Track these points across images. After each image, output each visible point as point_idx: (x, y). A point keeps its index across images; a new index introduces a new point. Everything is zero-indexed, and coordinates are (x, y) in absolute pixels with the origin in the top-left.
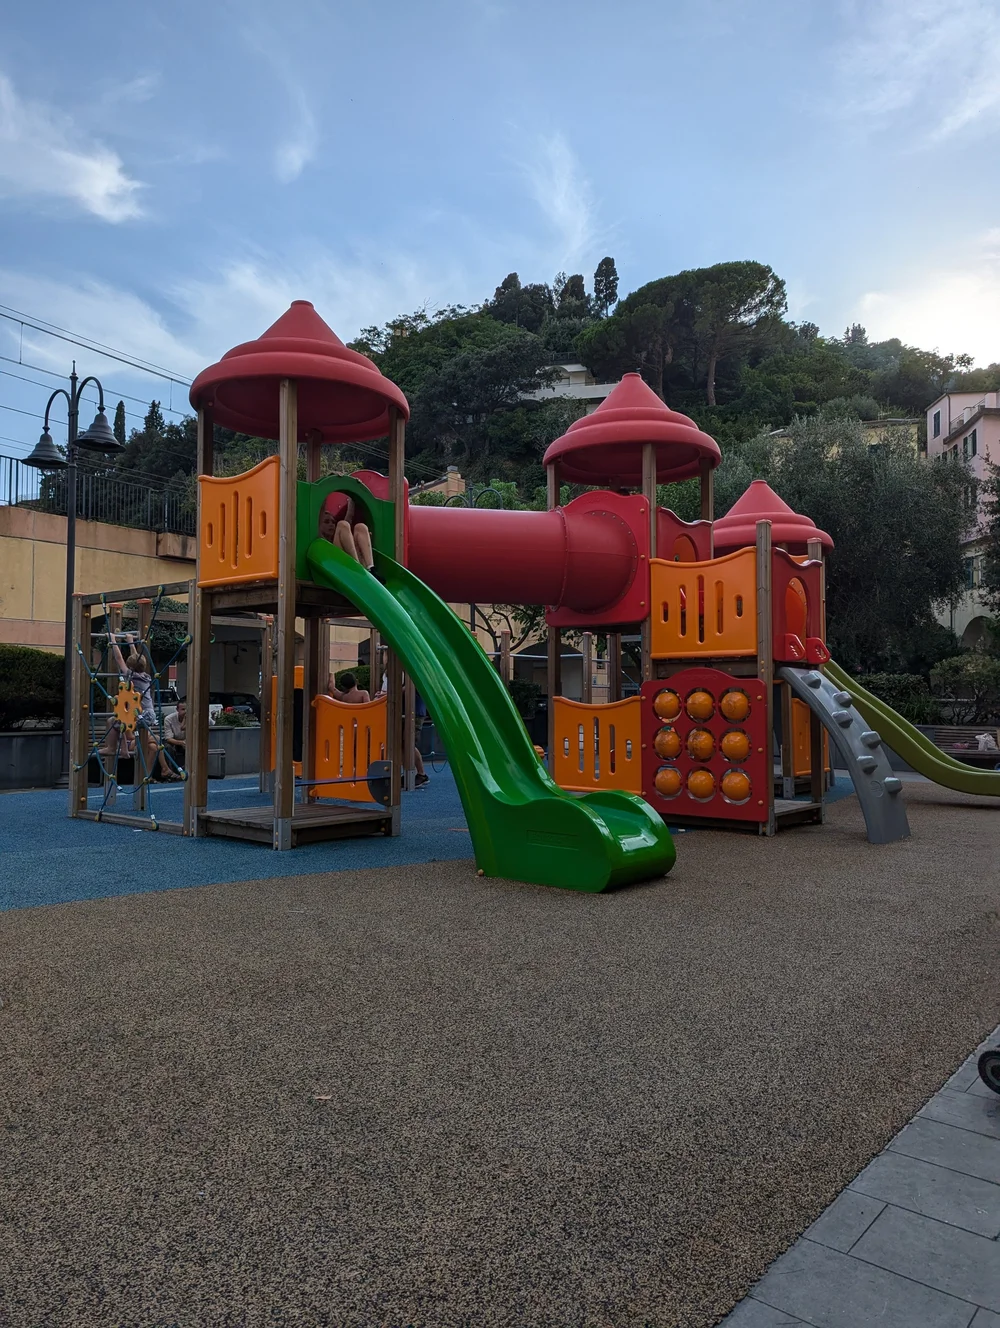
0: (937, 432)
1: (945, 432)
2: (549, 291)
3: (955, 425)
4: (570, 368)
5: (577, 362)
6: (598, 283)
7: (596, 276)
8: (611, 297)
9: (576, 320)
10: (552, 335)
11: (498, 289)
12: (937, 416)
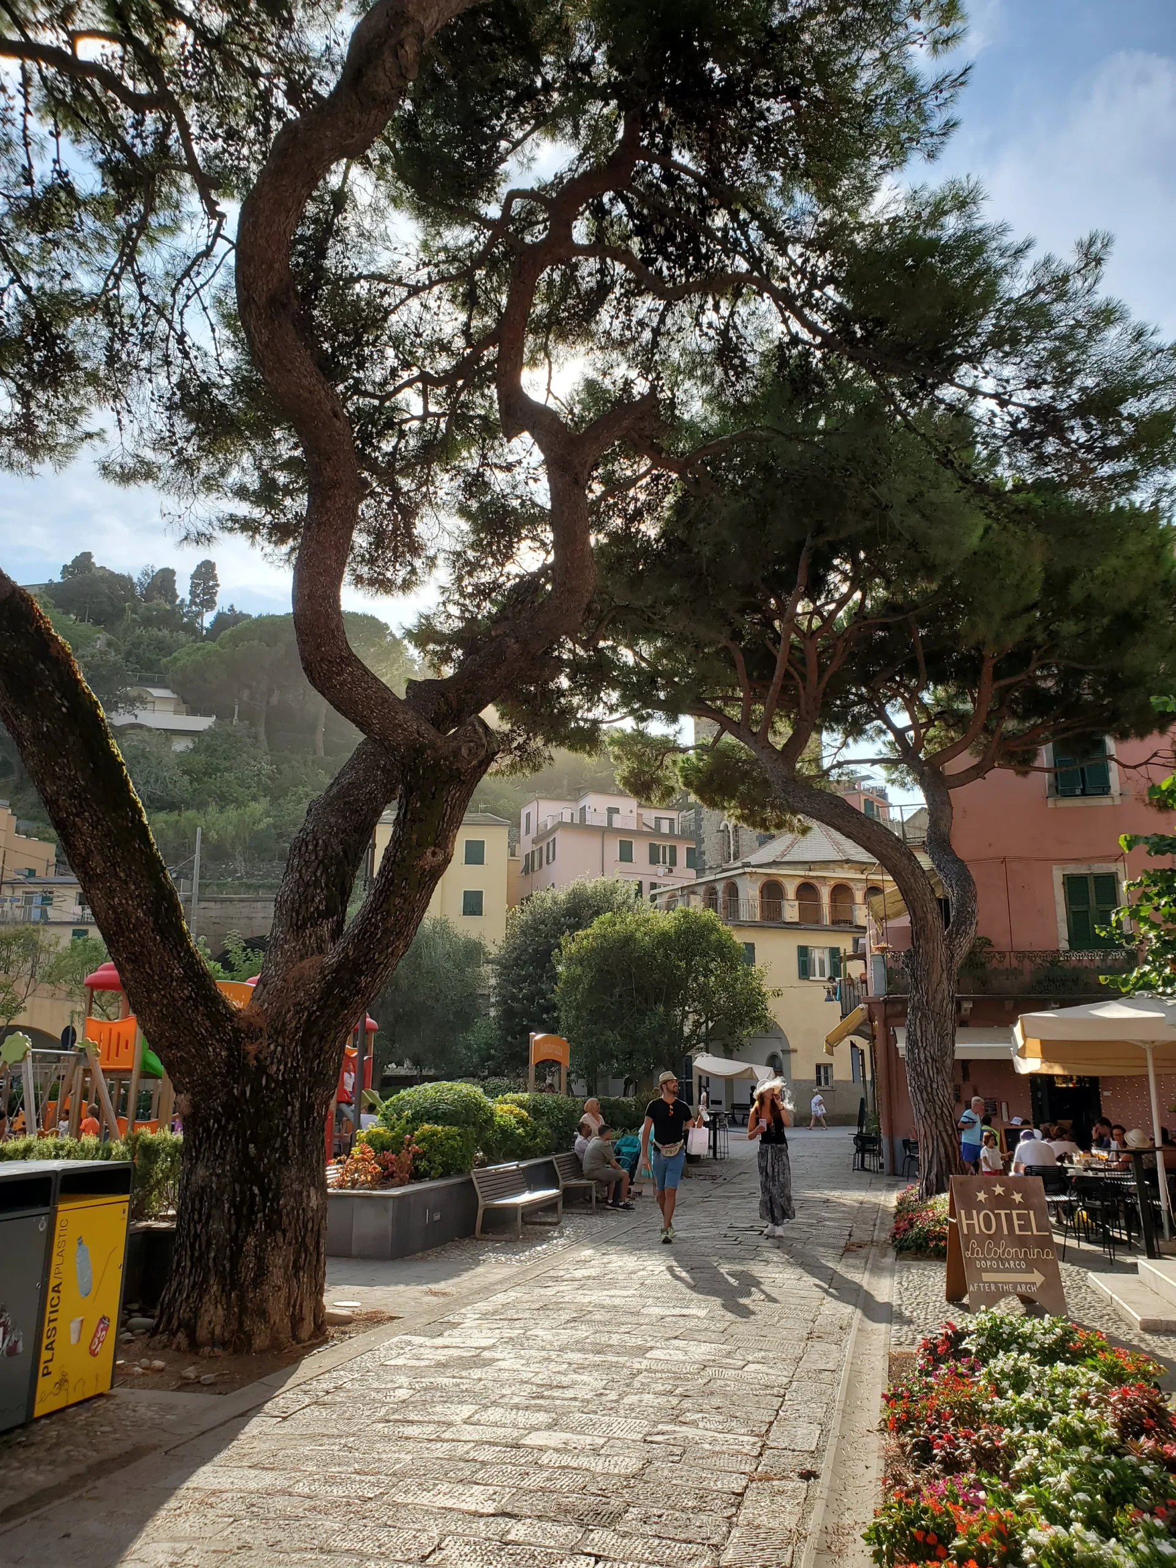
0: (528, 831)
1: (533, 833)
2: (133, 584)
3: (541, 827)
4: (157, 692)
5: (166, 687)
6: (194, 586)
7: (193, 577)
8: (210, 604)
9: (166, 632)
10: (136, 645)
11: (65, 567)
12: (528, 815)
